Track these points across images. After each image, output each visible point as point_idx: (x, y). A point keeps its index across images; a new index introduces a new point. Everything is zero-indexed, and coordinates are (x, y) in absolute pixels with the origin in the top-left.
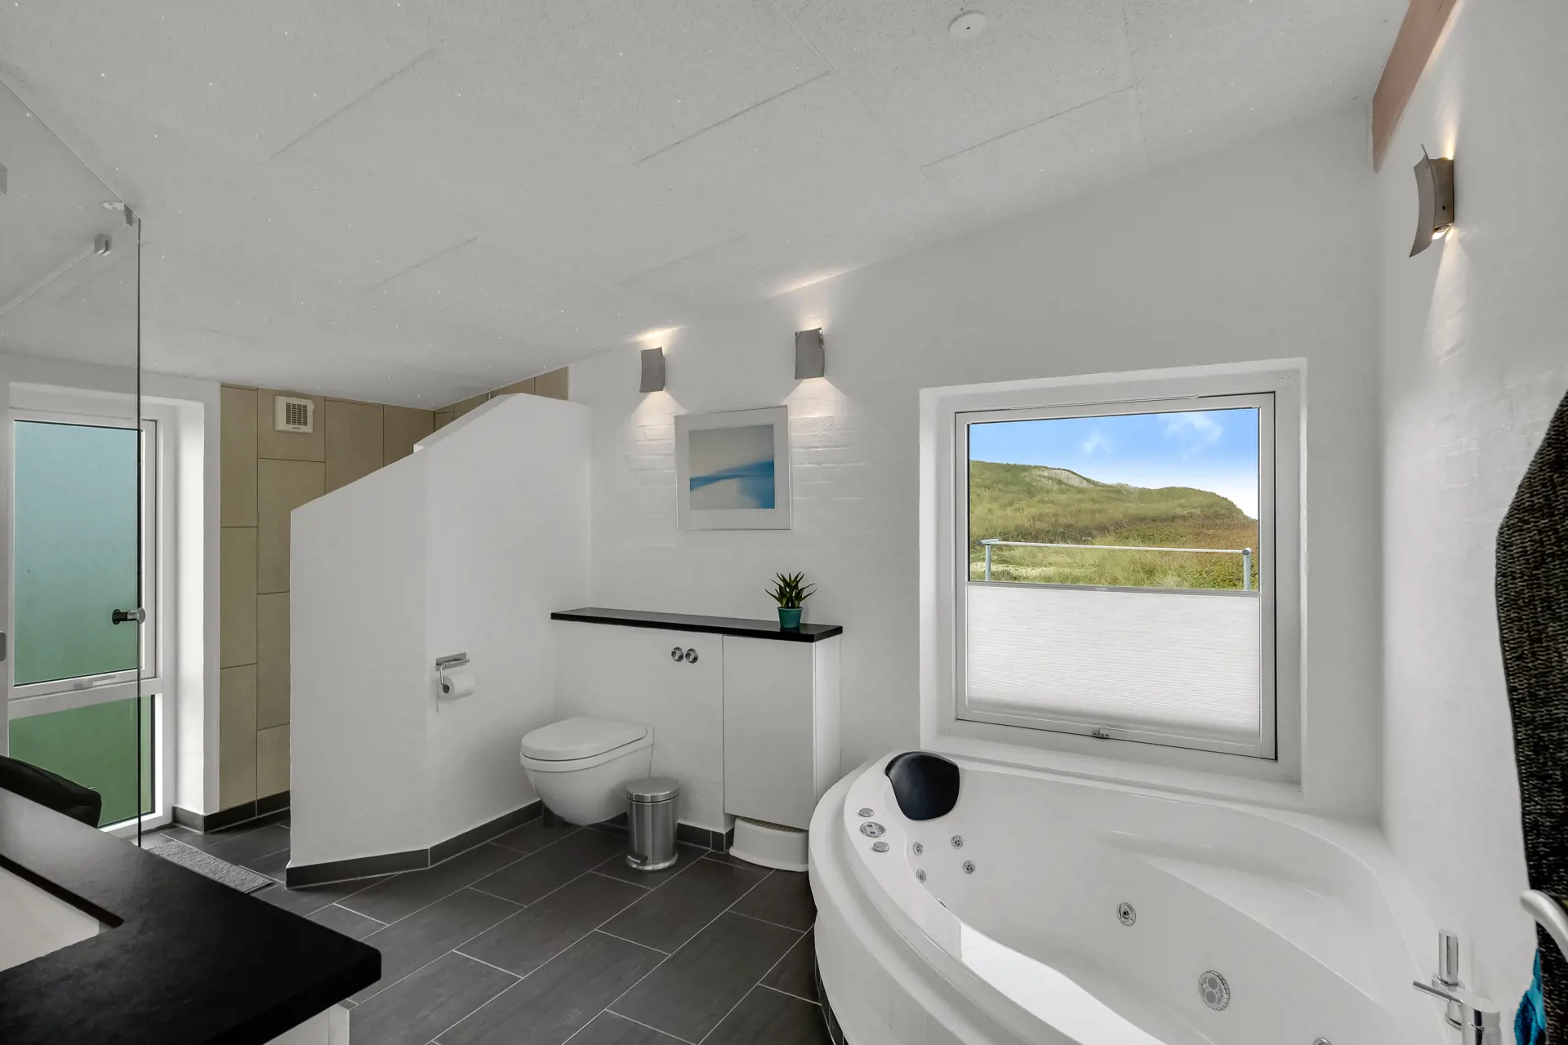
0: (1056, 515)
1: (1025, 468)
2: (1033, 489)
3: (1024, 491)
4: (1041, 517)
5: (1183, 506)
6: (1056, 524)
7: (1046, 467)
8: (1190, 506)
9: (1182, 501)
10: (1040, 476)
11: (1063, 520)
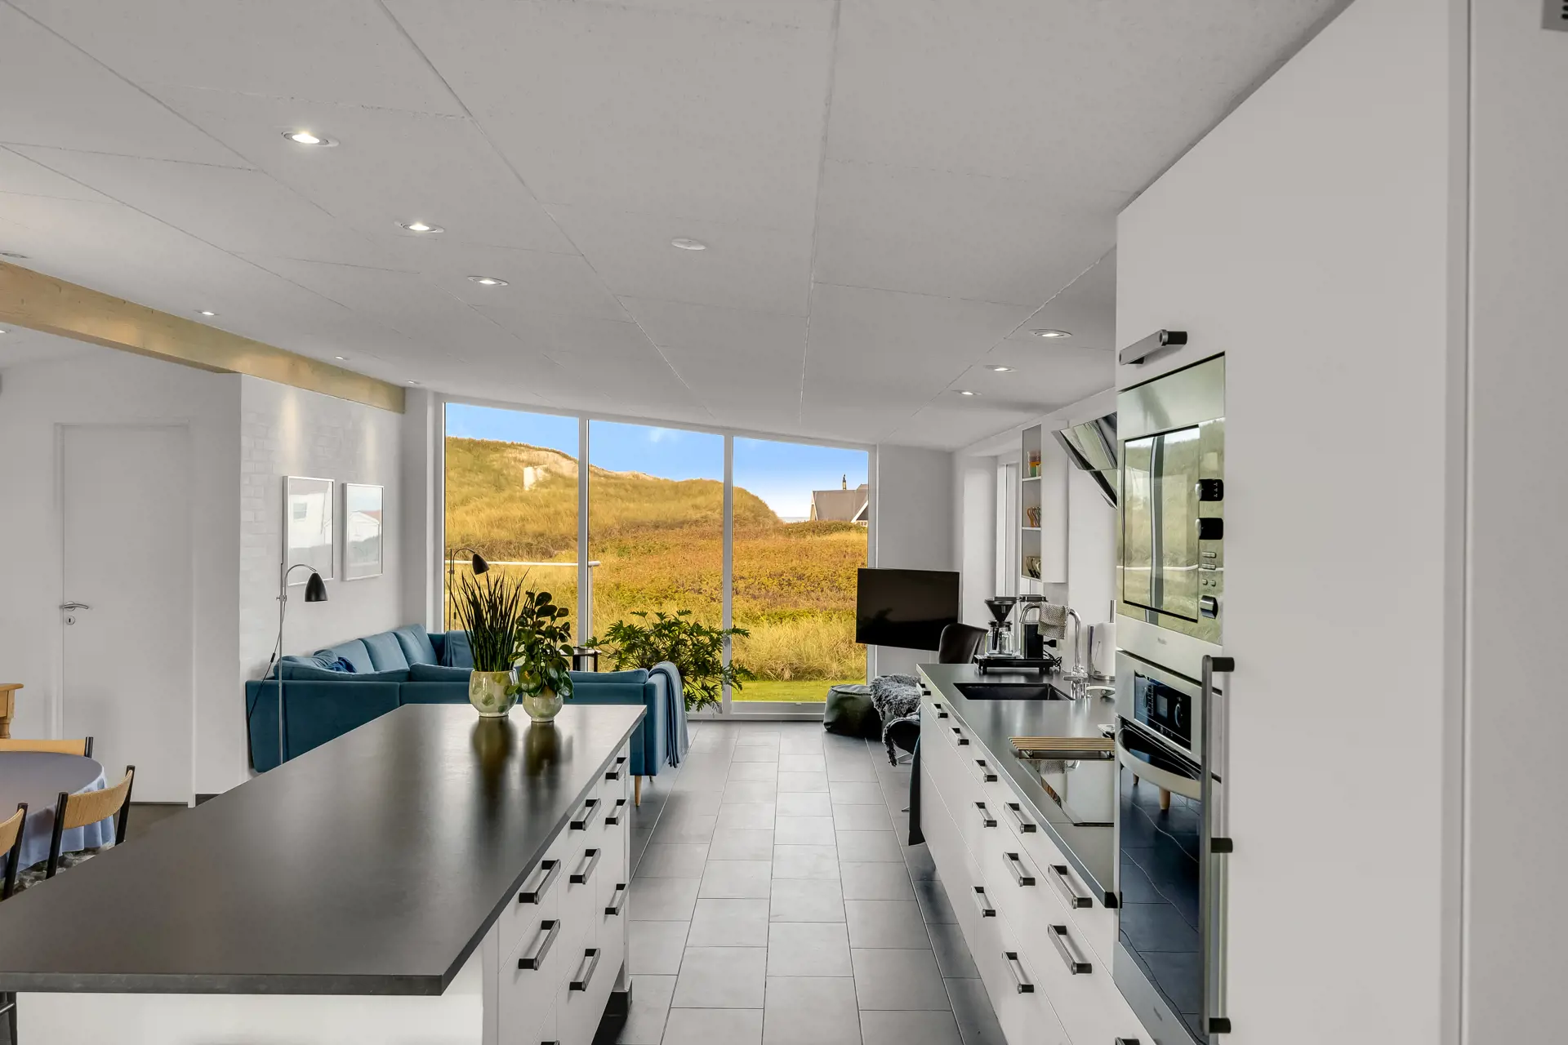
0: (523, 519)
1: (498, 447)
2: (502, 480)
3: (489, 482)
4: (500, 523)
5: (696, 507)
6: (523, 532)
7: (527, 447)
8: (706, 507)
9: (700, 500)
10: (515, 459)
11: (532, 528)
